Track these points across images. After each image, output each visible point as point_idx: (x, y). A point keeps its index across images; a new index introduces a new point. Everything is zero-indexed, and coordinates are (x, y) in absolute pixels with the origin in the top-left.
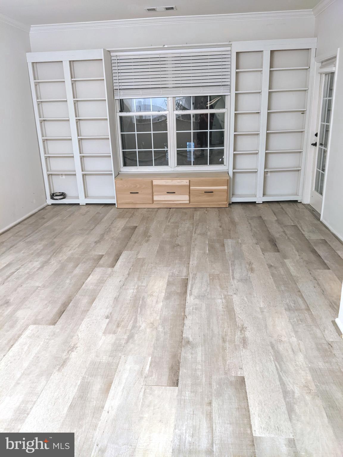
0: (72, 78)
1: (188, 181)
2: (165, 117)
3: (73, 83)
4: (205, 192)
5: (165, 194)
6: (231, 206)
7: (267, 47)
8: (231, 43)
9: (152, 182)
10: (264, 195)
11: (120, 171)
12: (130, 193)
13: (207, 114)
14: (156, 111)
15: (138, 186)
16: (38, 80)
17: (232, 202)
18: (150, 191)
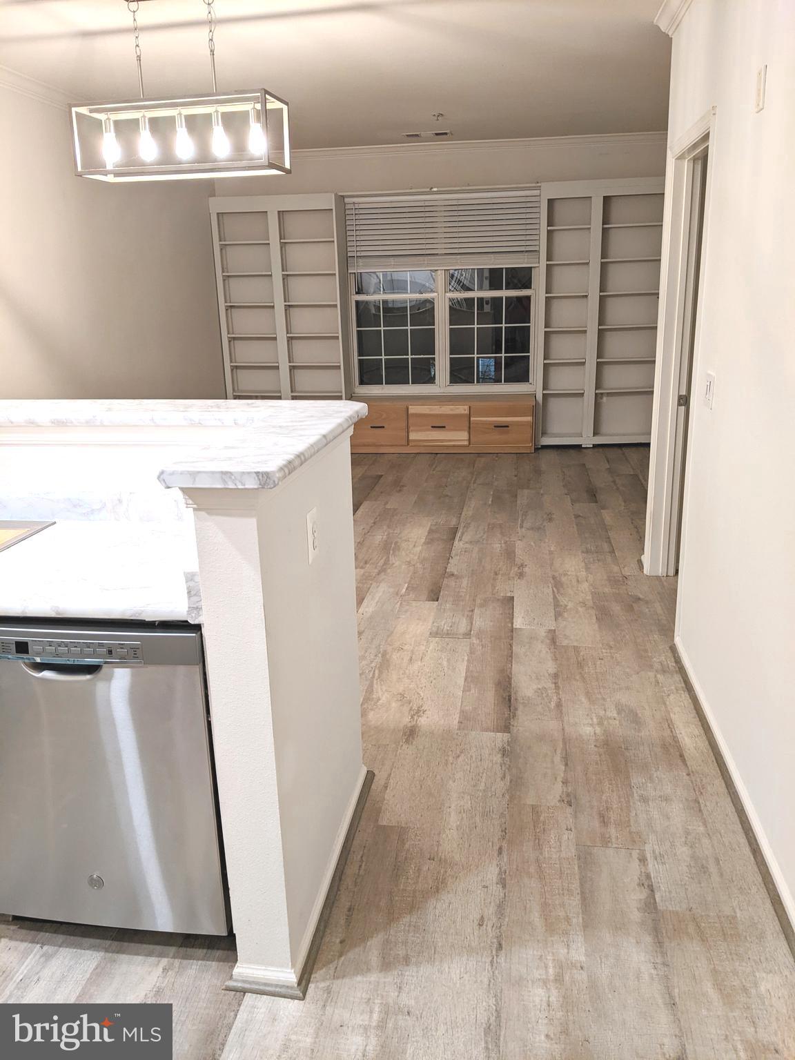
0: (281, 239)
1: (467, 407)
2: (431, 302)
3: (283, 245)
4: (495, 427)
5: (428, 430)
6: (540, 451)
7: (597, 191)
8: (539, 185)
9: (408, 409)
10: (595, 433)
11: (354, 393)
12: (371, 427)
13: (501, 298)
14: (415, 293)
15: (384, 416)
16: (225, 241)
17: (542, 446)
18: (404, 424)
